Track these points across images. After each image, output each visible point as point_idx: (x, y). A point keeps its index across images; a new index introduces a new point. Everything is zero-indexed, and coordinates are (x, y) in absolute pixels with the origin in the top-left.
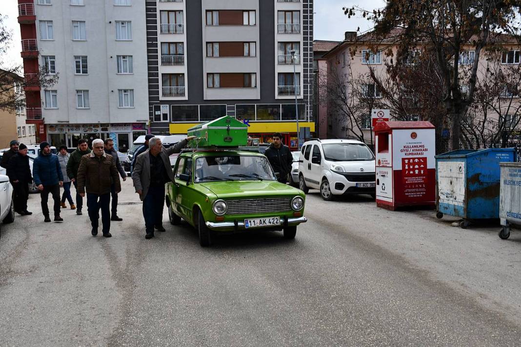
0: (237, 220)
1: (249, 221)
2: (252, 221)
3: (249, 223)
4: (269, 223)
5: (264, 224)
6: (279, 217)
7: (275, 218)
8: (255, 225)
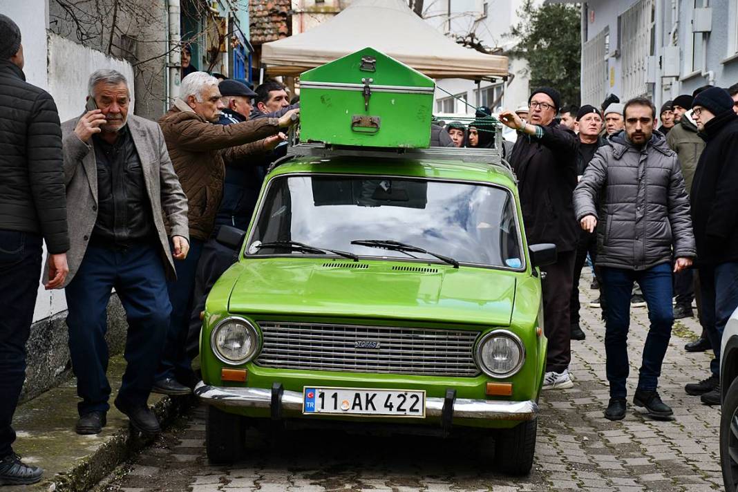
0: (280, 385)
1: (317, 393)
2: (329, 394)
4: (386, 406)
5: (367, 409)
6: (423, 392)
7: (410, 394)
8: (336, 408)
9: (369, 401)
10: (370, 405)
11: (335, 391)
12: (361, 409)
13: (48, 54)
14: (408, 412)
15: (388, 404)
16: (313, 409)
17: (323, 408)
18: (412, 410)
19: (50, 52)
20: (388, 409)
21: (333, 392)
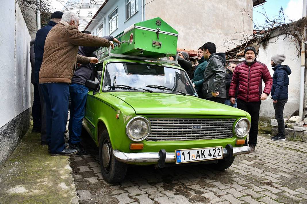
0: (164, 151)
1: (181, 153)
2: (186, 152)
3: (182, 156)
4: (209, 155)
5: (202, 157)
6: (222, 147)
7: (217, 149)
8: (190, 159)
9: (203, 154)
10: (203, 156)
11: (188, 151)
12: (200, 158)
13: (16, 8)
14: (217, 157)
15: (210, 154)
16: (180, 161)
17: (184, 159)
18: (218, 155)
19: (17, 8)
20: (210, 156)
21: (187, 152)
